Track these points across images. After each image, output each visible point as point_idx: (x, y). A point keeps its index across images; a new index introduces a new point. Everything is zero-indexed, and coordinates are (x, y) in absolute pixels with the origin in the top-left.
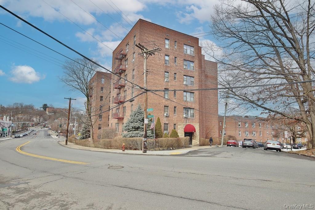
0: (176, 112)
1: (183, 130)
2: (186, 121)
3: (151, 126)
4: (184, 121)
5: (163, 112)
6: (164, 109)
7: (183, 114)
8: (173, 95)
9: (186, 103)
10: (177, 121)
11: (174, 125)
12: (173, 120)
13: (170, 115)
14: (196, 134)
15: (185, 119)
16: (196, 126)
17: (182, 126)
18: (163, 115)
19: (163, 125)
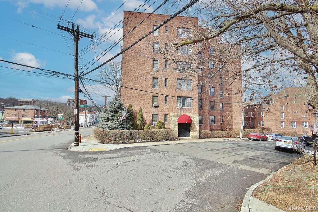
0: (167, 102)
1: (176, 121)
2: (181, 111)
3: (123, 117)
4: (178, 111)
5: (151, 103)
6: (153, 99)
7: (176, 103)
8: (164, 84)
9: (181, 91)
10: (168, 111)
11: (166, 115)
12: (164, 110)
13: (160, 106)
14: (195, 125)
15: (180, 109)
16: (195, 117)
17: (175, 116)
18: (151, 106)
19: (152, 116)
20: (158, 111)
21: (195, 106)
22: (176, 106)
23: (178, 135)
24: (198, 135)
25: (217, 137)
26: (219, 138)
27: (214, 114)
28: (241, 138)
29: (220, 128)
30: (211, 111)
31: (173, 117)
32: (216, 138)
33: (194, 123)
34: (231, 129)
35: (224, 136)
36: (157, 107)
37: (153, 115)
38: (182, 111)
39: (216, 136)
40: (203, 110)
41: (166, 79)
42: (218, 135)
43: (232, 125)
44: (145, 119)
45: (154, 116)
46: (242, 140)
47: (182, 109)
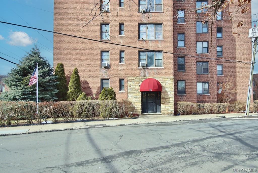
0: (124, 60)
1: (138, 88)
2: (145, 72)
4: (140, 73)
5: (99, 62)
6: (102, 55)
7: (137, 61)
8: (118, 33)
9: (144, 42)
10: (125, 73)
11: (121, 80)
12: (118, 72)
13: (112, 66)
14: (167, 95)
15: (143, 70)
16: (167, 81)
17: (136, 82)
18: (99, 66)
19: (100, 81)
20: (110, 73)
21: (168, 65)
22: (137, 65)
23: (140, 111)
24: (172, 110)
25: (209, 111)
26: (213, 113)
27: (206, 80)
28: (248, 114)
29: (216, 100)
30: (203, 76)
31: (132, 83)
32: (208, 113)
33: (166, 91)
34: (233, 101)
35: (221, 110)
36: (108, 67)
37: (102, 80)
38: (147, 73)
39: (207, 111)
40: (186, 73)
41: (121, 24)
42: (211, 110)
43: (235, 95)
44: (90, 86)
45: (104, 81)
46: (248, 116)
47: (146, 70)
